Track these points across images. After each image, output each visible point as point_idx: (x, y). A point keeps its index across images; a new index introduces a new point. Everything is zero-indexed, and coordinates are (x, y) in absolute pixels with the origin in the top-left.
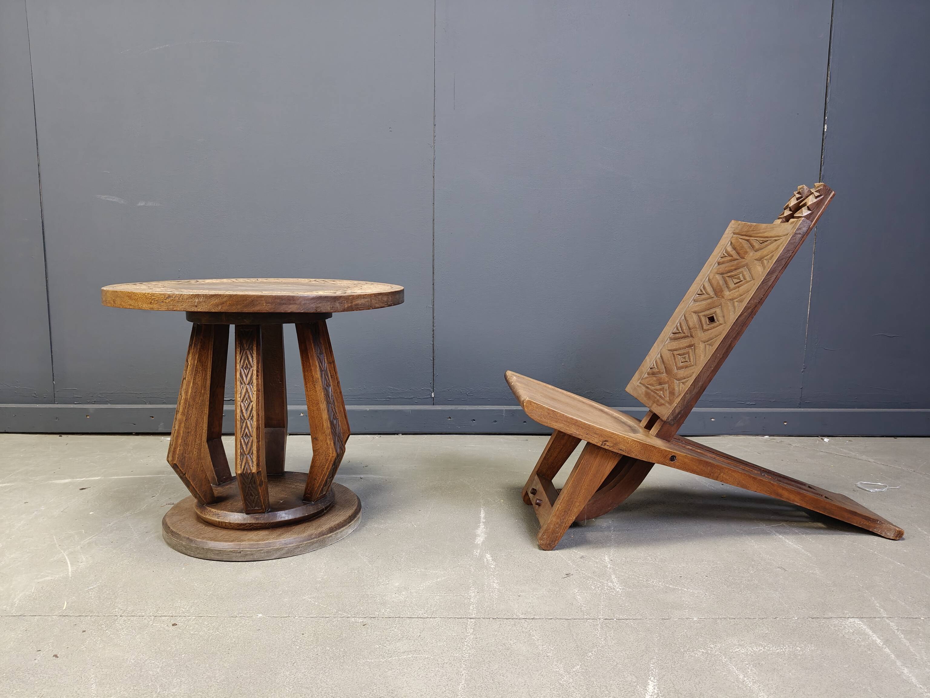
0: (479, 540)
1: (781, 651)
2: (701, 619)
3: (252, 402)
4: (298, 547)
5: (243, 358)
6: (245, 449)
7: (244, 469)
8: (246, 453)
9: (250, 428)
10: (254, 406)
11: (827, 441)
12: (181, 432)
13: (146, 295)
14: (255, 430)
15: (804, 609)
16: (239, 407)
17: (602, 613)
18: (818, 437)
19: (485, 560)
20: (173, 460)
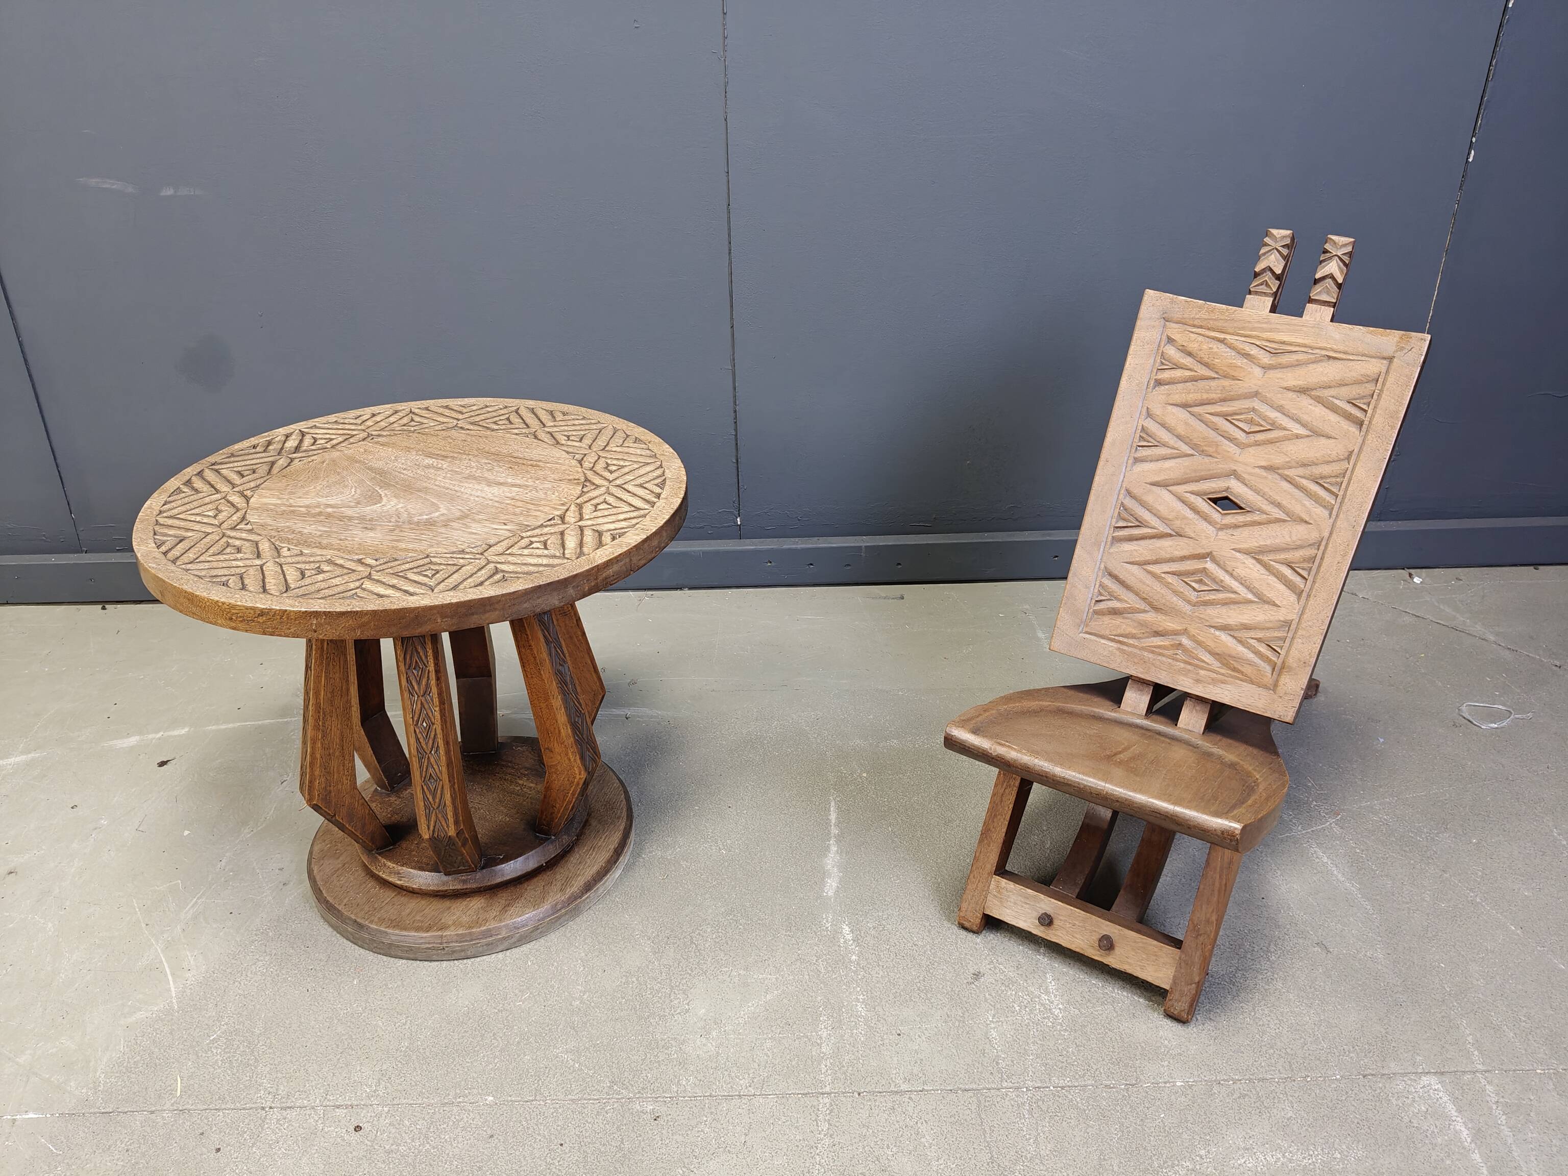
0: (831, 885)
1: (1310, 1161)
2: (1187, 1082)
3: (433, 724)
4: (536, 928)
5: (409, 652)
6: (431, 799)
7: (434, 831)
8: (435, 808)
9: (435, 767)
10: (439, 731)
11: (1419, 582)
12: (318, 756)
14: (444, 769)
15: (1352, 1055)
16: (413, 735)
17: (1031, 1073)
18: (1403, 569)
19: (842, 940)
20: (311, 796)
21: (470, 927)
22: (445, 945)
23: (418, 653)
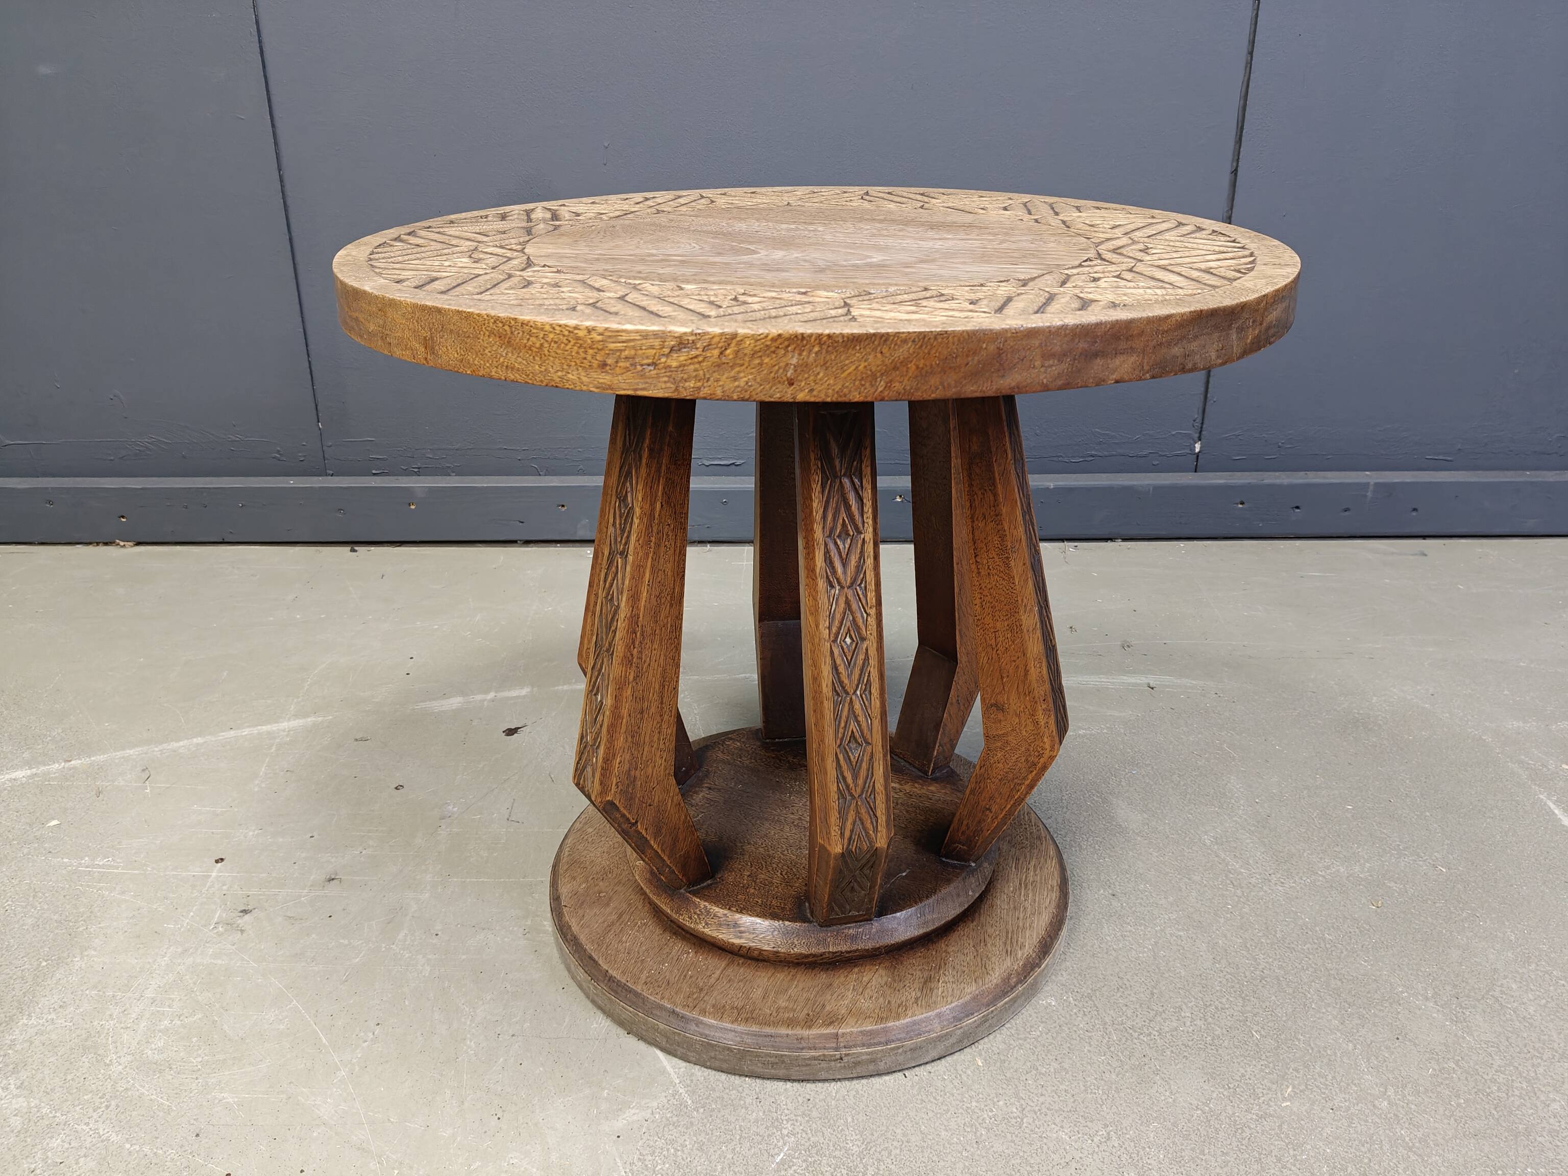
3: (863, 639)
5: (833, 504)
6: (850, 780)
8: (856, 796)
9: (861, 718)
12: (625, 712)
13: (581, 334)
14: (876, 723)
16: (829, 660)
20: (605, 788)
21: (882, 1019)
22: (844, 1051)
23: (848, 507)
